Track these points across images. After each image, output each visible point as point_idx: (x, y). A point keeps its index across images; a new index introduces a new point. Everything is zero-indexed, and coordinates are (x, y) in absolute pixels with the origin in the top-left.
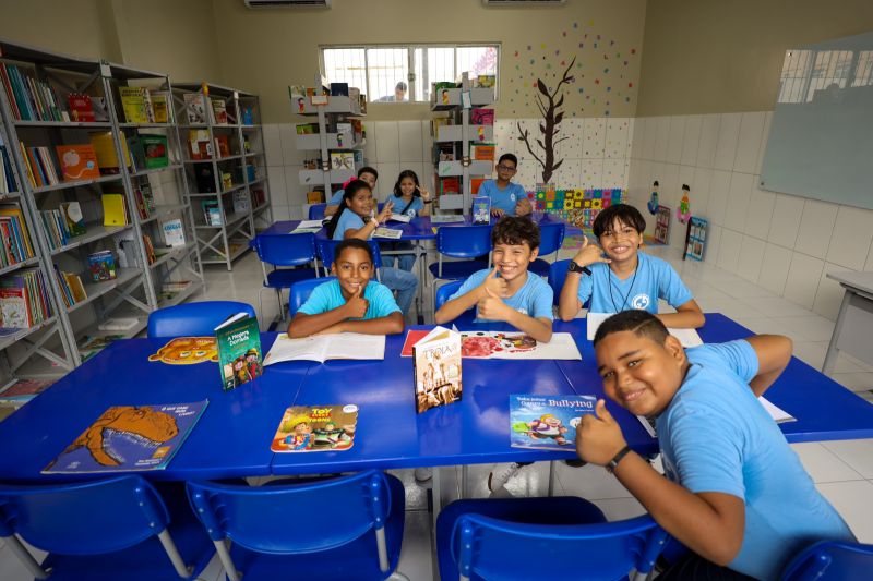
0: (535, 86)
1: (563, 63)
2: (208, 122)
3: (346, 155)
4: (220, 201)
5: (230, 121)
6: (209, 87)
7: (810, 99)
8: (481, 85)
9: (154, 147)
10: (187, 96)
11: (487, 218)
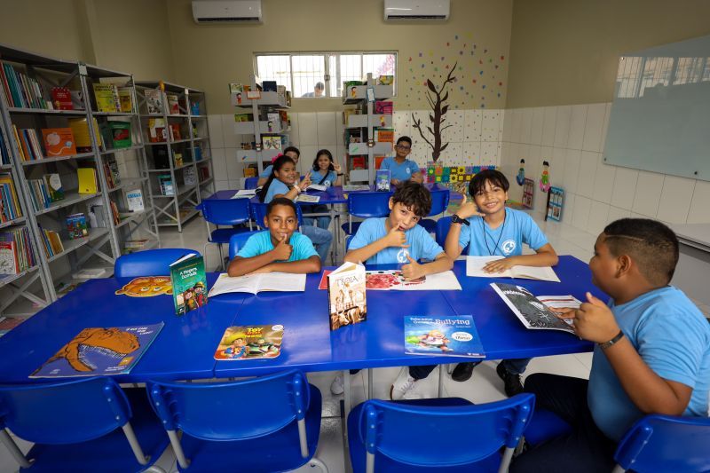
0: (425, 84)
1: (447, 67)
2: (163, 112)
3: (275, 138)
4: (173, 175)
5: (181, 112)
6: (165, 85)
7: (641, 94)
8: (382, 83)
9: (120, 131)
10: (148, 92)
11: (387, 187)
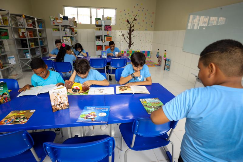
0: (126, 21)
1: (134, 15)
2: (25, 26)
3: (68, 38)
4: (29, 51)
5: (33, 27)
6: (25, 16)
8: (107, 19)
9: (4, 33)
10: (18, 18)
11: (106, 57)
